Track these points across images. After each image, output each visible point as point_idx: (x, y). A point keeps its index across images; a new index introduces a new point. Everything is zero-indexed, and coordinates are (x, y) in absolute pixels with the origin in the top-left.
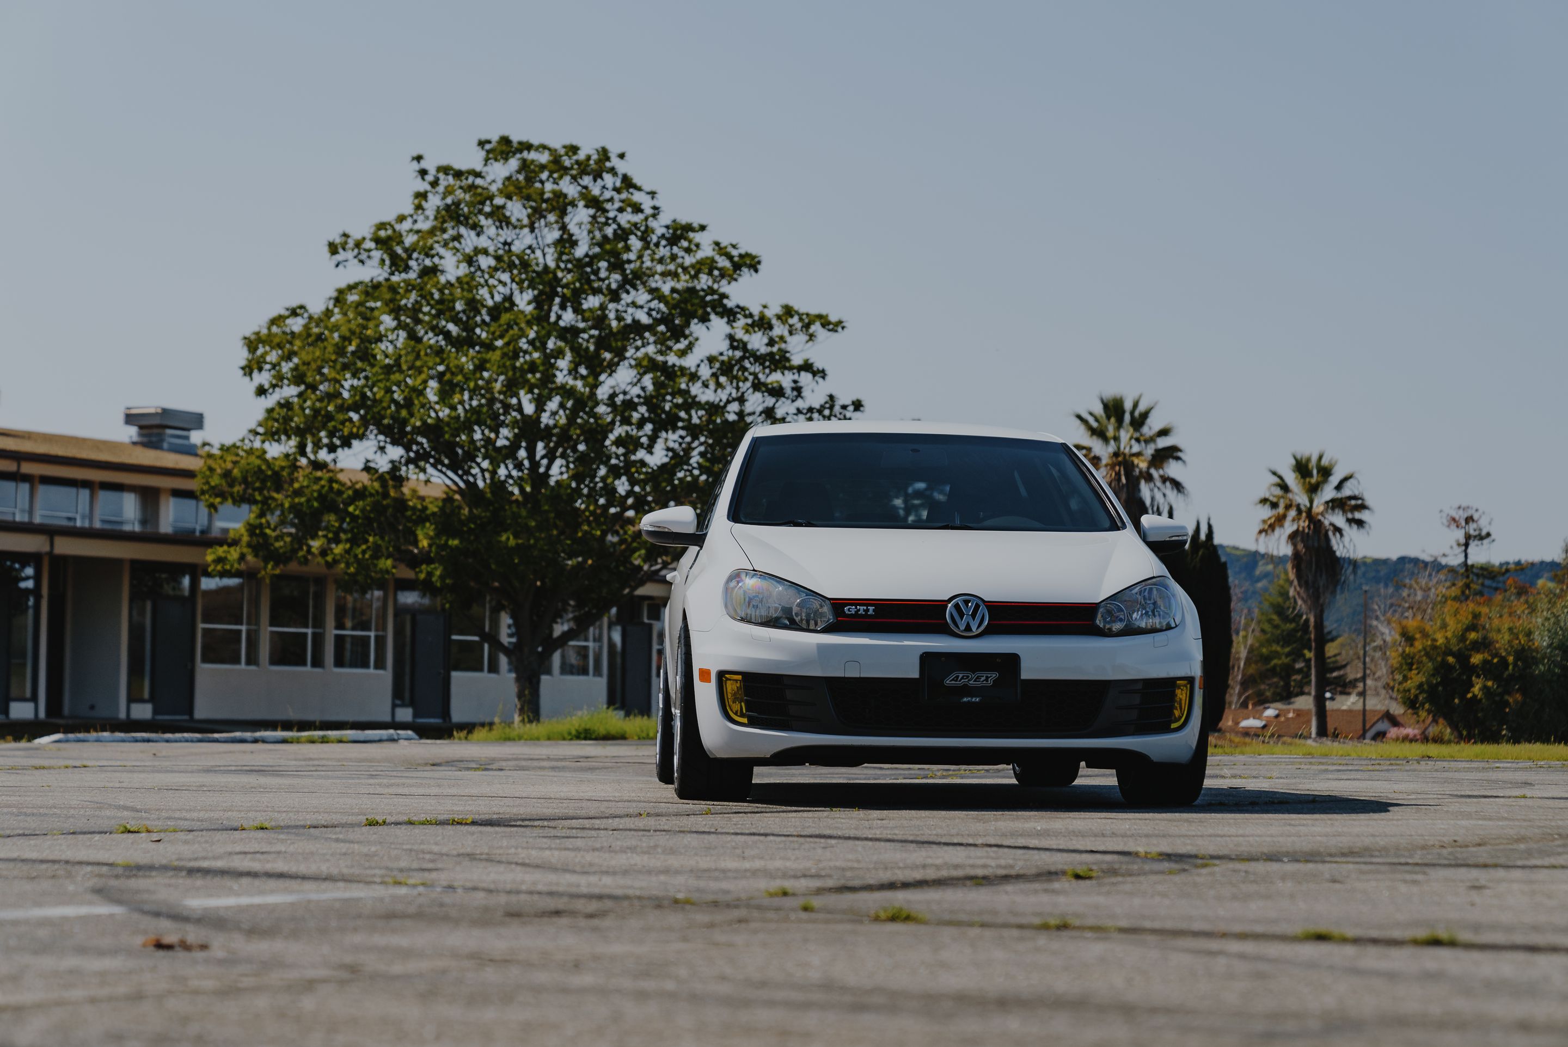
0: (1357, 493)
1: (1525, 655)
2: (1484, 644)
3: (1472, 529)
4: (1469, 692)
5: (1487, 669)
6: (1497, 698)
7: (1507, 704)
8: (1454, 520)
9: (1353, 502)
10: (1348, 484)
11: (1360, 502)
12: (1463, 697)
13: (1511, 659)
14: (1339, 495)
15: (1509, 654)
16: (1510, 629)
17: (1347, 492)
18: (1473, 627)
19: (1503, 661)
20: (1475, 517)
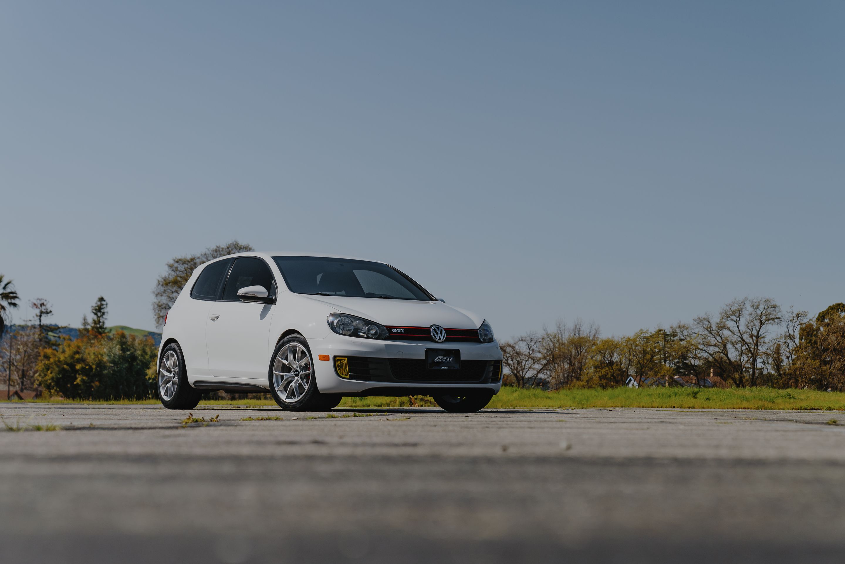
0: (13, 291)
1: (100, 364)
2: (82, 360)
3: (43, 309)
4: (75, 381)
5: (83, 371)
6: (88, 384)
7: (92, 387)
8: (35, 304)
9: (11, 295)
10: (10, 286)
11: (14, 295)
12: (72, 384)
13: (94, 367)
14: (5, 292)
15: (93, 364)
16: (94, 353)
17: (8, 290)
18: (77, 353)
19: (91, 368)
20: (45, 303)
